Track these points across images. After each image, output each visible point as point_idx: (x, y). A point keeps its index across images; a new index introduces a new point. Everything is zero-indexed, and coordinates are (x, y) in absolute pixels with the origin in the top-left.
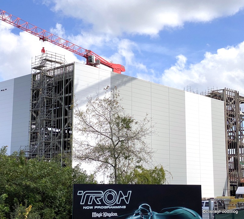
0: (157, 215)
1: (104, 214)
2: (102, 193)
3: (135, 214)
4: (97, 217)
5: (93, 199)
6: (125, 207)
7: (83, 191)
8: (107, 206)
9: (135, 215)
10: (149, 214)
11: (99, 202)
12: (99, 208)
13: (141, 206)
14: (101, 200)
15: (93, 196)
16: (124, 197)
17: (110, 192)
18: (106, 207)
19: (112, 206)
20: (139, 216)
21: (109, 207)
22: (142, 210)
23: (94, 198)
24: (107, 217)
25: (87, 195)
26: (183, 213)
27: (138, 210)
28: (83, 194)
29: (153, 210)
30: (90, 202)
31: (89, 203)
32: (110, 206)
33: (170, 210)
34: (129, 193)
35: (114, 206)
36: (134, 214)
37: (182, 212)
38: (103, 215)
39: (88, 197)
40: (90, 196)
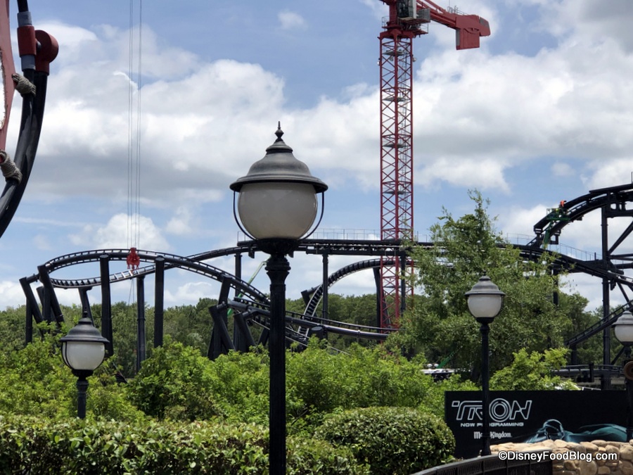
0: (571, 436)
3: (537, 435)
5: (475, 413)
7: (459, 402)
8: (495, 422)
10: (559, 434)
13: (546, 423)
15: (475, 409)
16: (521, 409)
17: (500, 402)
18: (494, 425)
19: (503, 423)
20: (544, 438)
21: (498, 424)
22: (548, 429)
24: (495, 438)
25: (466, 408)
26: (613, 434)
27: (542, 429)
28: (459, 405)
29: (565, 429)
30: (471, 417)
31: (469, 419)
32: (500, 423)
33: (592, 429)
34: (529, 403)
35: (506, 422)
36: (535, 434)
37: (611, 432)
39: (467, 409)
40: (471, 409)
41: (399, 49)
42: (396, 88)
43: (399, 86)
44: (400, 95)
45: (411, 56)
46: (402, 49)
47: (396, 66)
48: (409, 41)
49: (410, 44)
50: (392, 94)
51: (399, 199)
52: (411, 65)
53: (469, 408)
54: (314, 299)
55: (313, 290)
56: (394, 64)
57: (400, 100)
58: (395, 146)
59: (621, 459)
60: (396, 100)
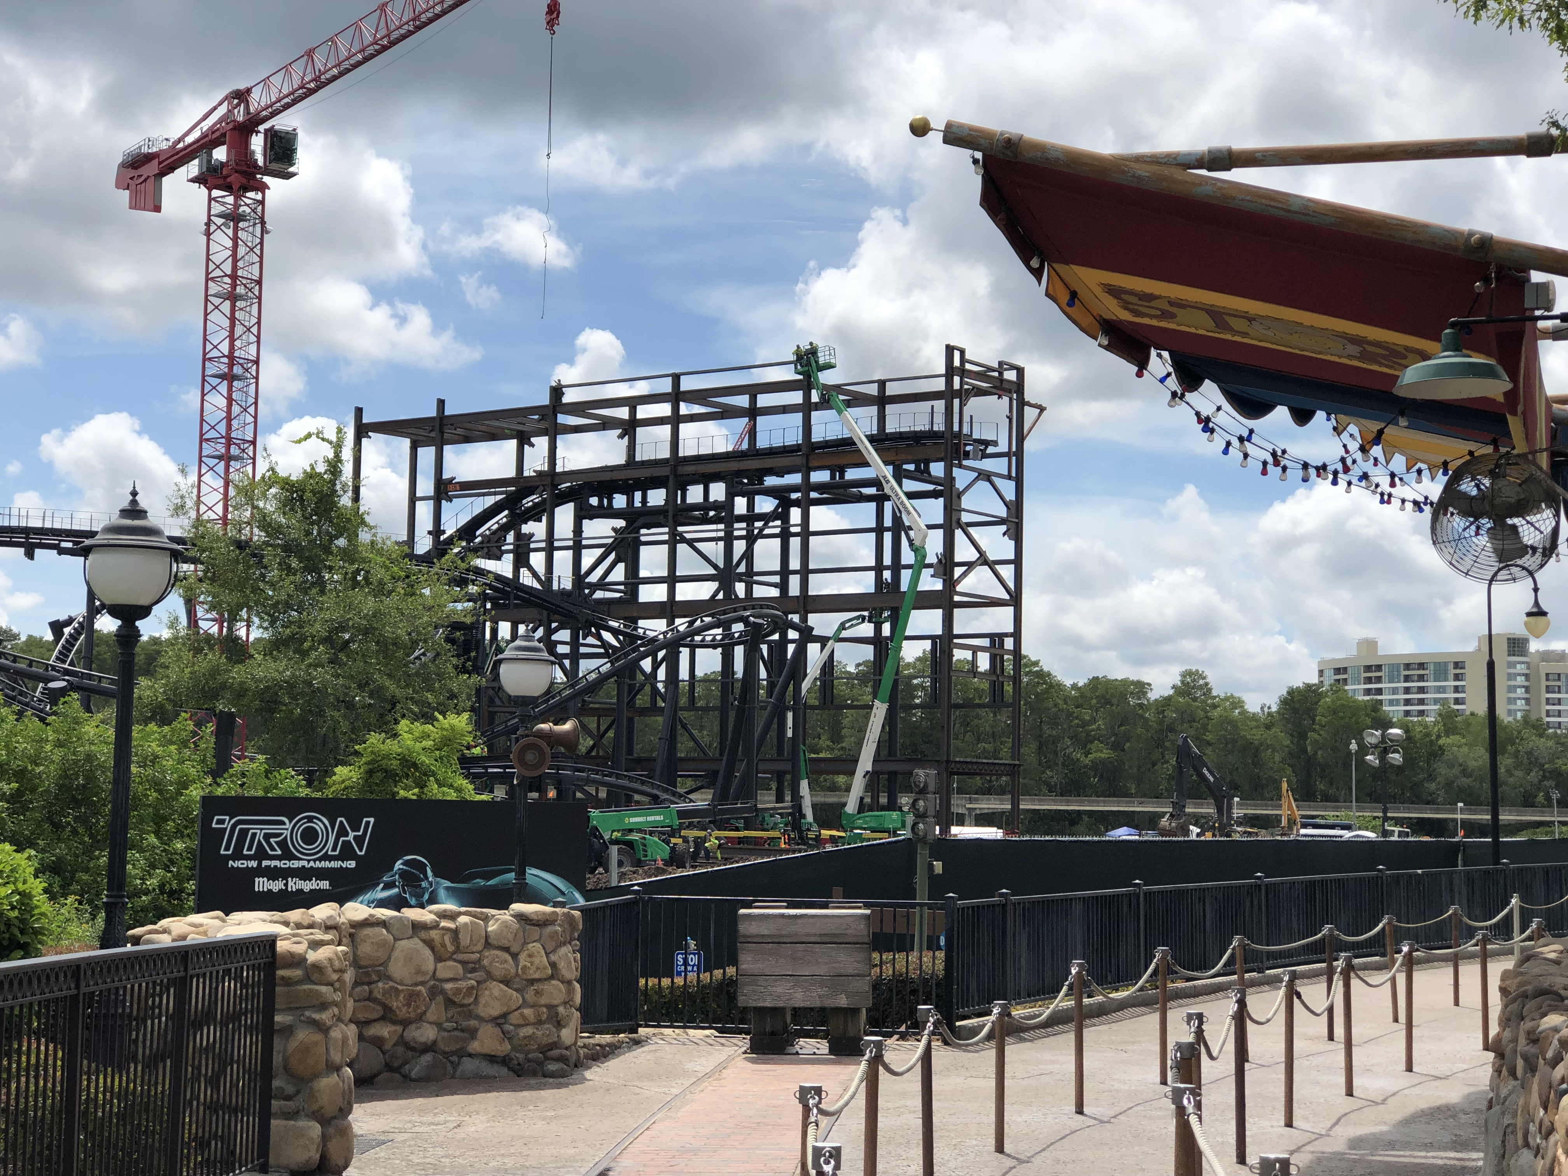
1: (290, 884)
2: (283, 823)
3: (382, 885)
4: (270, 891)
5: (259, 840)
6: (352, 864)
7: (227, 818)
8: (300, 859)
9: (383, 889)
10: (424, 884)
11: (275, 850)
12: (276, 866)
13: (400, 862)
14: (283, 844)
15: (259, 832)
17: (310, 819)
18: (295, 864)
19: (314, 861)
20: (396, 890)
21: (305, 863)
22: (403, 874)
23: (260, 836)
24: (297, 890)
25: (241, 829)
27: (391, 873)
28: (228, 824)
29: (436, 875)
30: (249, 849)
31: (245, 852)
32: (309, 861)
33: (488, 876)
34: (368, 823)
35: (320, 859)
36: (378, 884)
38: (286, 885)
39: (244, 833)
40: (251, 832)
41: (241, 209)
42: (234, 277)
43: (240, 273)
44: (240, 290)
45: (263, 223)
46: (248, 210)
47: (235, 239)
48: (259, 196)
49: (262, 202)
50: (226, 286)
51: (231, 470)
52: (262, 239)
53: (247, 830)
54: (71, 635)
55: (69, 621)
56: (231, 234)
57: (240, 297)
58: (229, 377)
59: (488, 944)
60: (233, 298)
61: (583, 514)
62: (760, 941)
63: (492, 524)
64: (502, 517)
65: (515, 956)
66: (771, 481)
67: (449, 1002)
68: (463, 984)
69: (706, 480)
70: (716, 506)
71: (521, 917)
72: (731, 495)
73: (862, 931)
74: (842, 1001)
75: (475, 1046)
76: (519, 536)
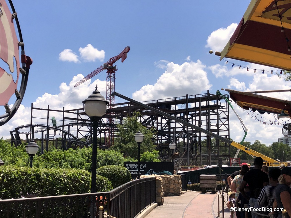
0: (156, 174)
1: (136, 173)
2: (135, 165)
4: (133, 174)
6: (143, 170)
11: (134, 169)
12: (134, 171)
13: (150, 170)
15: (132, 166)
16: (143, 167)
18: (136, 170)
22: (150, 172)
26: (166, 173)
27: (148, 172)
28: (128, 165)
29: (154, 172)
31: (130, 169)
34: (145, 165)
42: (111, 85)
45: (115, 77)
46: (112, 76)
47: (111, 80)
48: (114, 74)
52: (114, 80)
53: (130, 166)
54: (88, 138)
55: (88, 136)
57: (112, 88)
59: (171, 179)
60: (111, 88)
61: (162, 118)
62: (202, 179)
63: (148, 120)
64: (150, 119)
65: (174, 181)
66: (190, 113)
67: (167, 187)
68: (168, 184)
69: (180, 113)
70: (182, 117)
71: (175, 176)
72: (184, 115)
73: (215, 178)
74: (213, 187)
75: (170, 192)
76: (152, 122)
